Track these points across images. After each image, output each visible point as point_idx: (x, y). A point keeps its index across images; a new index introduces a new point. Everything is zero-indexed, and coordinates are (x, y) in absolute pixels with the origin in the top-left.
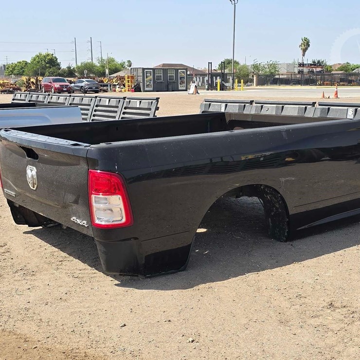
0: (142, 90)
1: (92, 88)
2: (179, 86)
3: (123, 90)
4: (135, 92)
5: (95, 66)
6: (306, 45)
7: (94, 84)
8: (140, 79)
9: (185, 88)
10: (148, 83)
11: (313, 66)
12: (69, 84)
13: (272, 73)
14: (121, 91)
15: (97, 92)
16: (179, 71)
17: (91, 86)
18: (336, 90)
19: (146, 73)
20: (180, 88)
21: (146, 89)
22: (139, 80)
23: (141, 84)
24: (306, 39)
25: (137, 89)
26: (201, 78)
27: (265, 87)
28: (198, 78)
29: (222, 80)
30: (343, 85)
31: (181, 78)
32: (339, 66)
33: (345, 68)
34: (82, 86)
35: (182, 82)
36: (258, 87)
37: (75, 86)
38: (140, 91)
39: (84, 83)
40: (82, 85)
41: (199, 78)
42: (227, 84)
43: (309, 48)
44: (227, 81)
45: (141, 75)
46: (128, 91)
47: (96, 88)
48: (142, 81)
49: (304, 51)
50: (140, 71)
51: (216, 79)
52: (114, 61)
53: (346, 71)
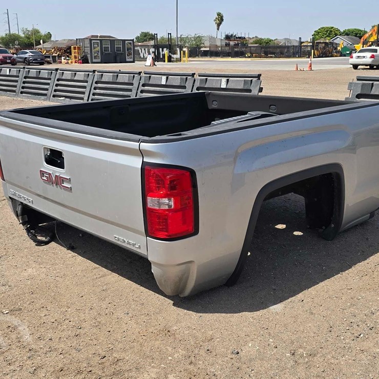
0: (90, 61)
1: (36, 60)
2: (127, 58)
3: (70, 61)
4: (83, 63)
5: (21, 38)
6: (220, 19)
7: (39, 55)
8: (88, 50)
9: (132, 60)
10: (96, 54)
11: (238, 39)
12: (12, 55)
13: (198, 45)
14: (67, 63)
15: (42, 64)
16: (126, 42)
17: (35, 57)
18: (310, 62)
19: (94, 44)
20: (127, 60)
21: (94, 60)
22: (86, 51)
23: (89, 56)
24: (219, 14)
25: (85, 60)
26: (146, 49)
27: (196, 59)
28: (143, 49)
29: (169, 52)
30: (271, 57)
31: (128, 49)
32: (254, 40)
33: (259, 41)
34: (26, 58)
35: (129, 54)
36: (190, 59)
37: (17, 57)
38: (89, 63)
39: (28, 54)
40: (26, 56)
41: (145, 49)
42: (174, 56)
43: (223, 23)
44: (175, 53)
45: (89, 45)
46: (75, 62)
47: (41, 60)
48: (89, 53)
49: (219, 25)
50: (87, 42)
51: (163, 51)
52: (39, 32)
53: (260, 44)
